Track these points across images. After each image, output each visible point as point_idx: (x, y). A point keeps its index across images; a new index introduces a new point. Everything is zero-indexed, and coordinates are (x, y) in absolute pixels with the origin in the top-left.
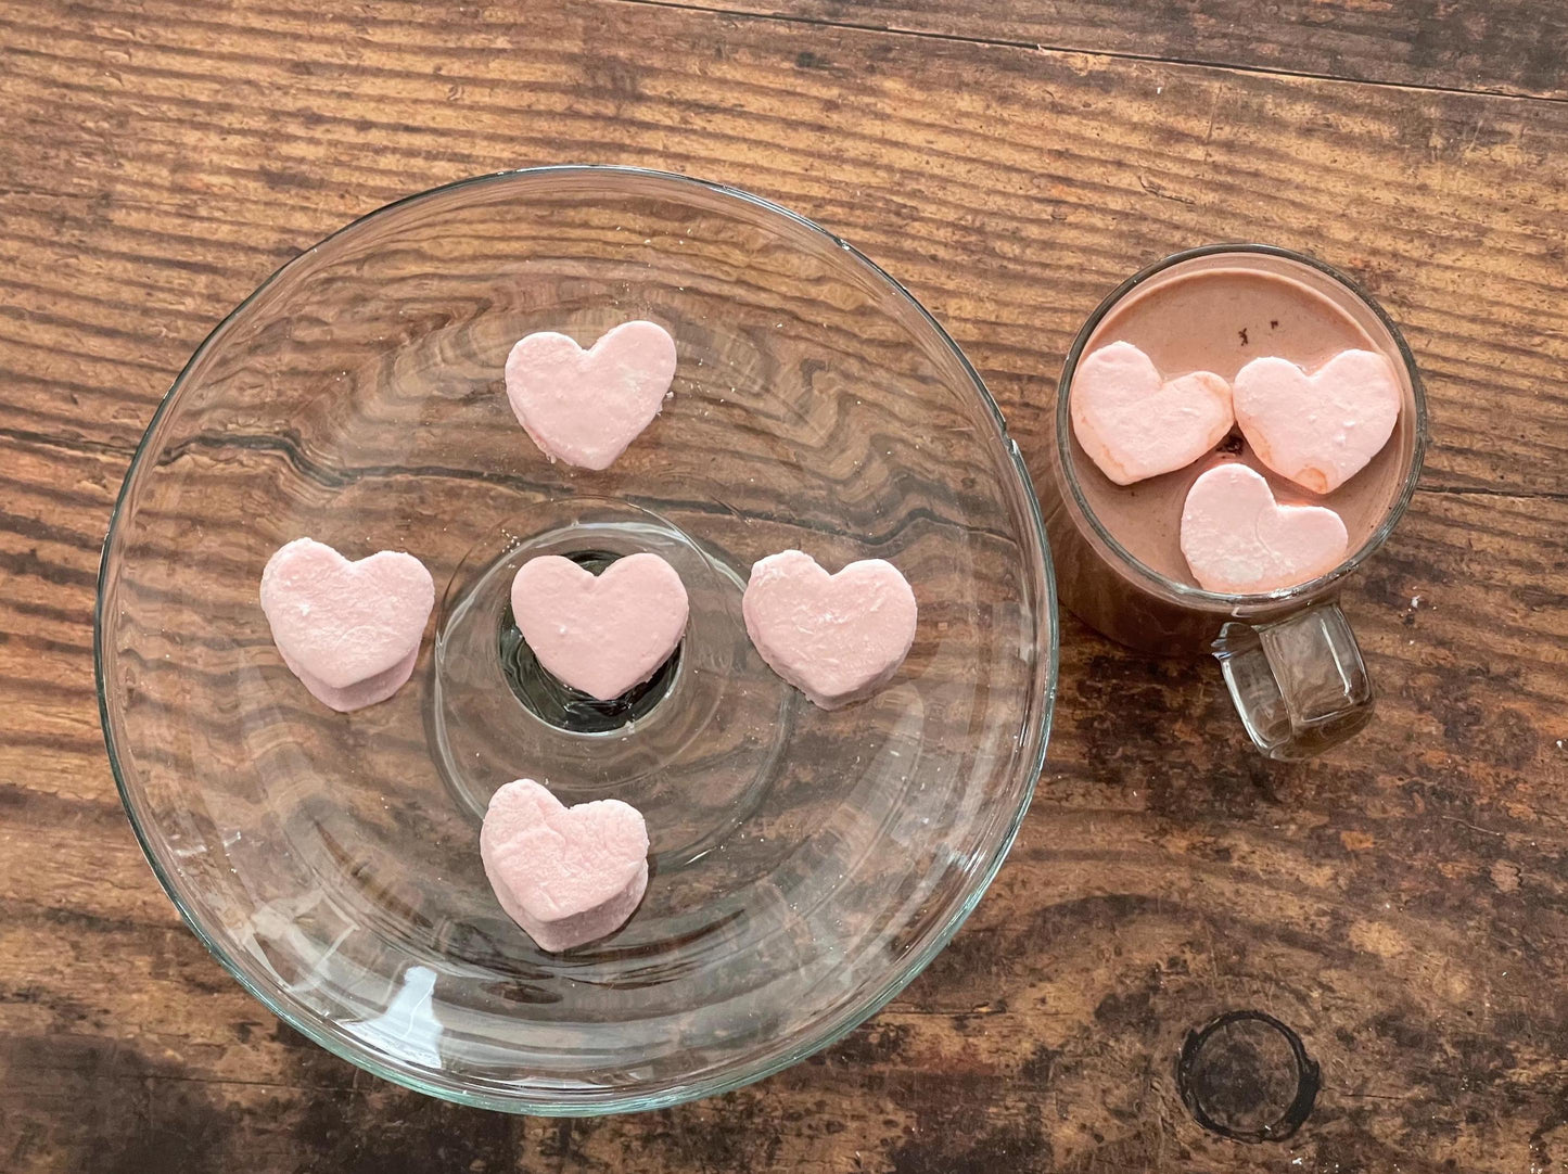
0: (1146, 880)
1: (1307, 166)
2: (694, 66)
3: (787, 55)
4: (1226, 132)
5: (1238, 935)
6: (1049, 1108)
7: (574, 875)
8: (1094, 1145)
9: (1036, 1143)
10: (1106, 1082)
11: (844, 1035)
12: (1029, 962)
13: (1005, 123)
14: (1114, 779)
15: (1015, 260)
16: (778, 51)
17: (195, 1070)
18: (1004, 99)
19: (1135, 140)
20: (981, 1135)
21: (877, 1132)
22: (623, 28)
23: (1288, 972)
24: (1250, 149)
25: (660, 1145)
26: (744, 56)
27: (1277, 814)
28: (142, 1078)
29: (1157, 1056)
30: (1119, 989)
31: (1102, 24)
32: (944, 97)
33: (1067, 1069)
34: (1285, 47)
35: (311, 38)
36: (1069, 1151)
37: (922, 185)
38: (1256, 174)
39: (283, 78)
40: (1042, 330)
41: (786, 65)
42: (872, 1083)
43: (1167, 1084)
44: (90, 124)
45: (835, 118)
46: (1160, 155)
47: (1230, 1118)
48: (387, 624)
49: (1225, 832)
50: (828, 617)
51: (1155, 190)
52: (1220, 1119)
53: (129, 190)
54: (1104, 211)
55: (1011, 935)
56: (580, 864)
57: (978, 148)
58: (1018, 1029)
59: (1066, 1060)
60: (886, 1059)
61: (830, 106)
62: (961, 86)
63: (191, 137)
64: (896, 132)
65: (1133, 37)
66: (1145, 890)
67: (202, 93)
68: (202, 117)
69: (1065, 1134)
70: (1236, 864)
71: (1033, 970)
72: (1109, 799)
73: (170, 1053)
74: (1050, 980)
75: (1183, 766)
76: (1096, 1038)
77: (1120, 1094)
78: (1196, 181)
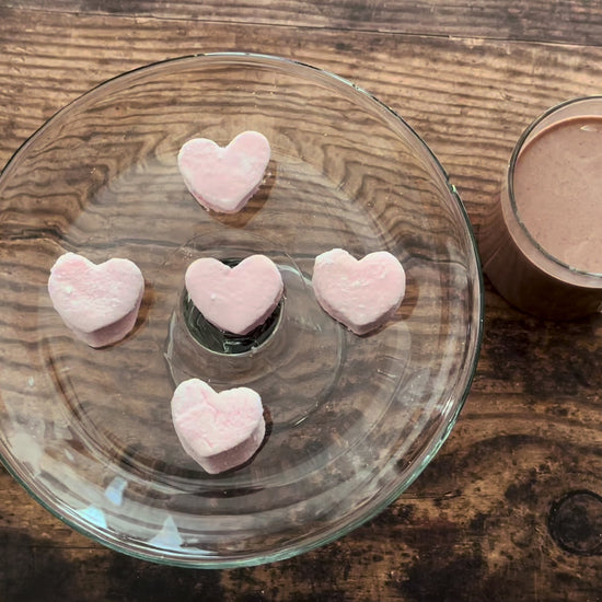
0: (526, 427)
1: (580, 85)
2: (288, 51)
3: (331, 44)
4: (540, 71)
5: (574, 452)
6: (485, 544)
7: (221, 430)
8: (509, 561)
9: (480, 562)
10: (512, 529)
11: (380, 511)
12: (471, 470)
13: (436, 71)
14: (507, 378)
15: (445, 134)
16: (327, 43)
17: (57, 543)
18: (435, 60)
19: (498, 76)
20: (451, 559)
21: (399, 560)
22: (254, 36)
23: (599, 469)
24: (553, 78)
25: (290, 572)
26: (311, 46)
27: (589, 391)
28: (31, 547)
29: (537, 514)
30: (516, 482)
31: (479, 25)
32: (406, 61)
33: (493, 524)
34: (565, 32)
35: (108, 48)
36: (496, 565)
37: (398, 101)
38: (556, 89)
39: (95, 66)
40: (459, 165)
41: (332, 49)
42: (395, 536)
43: (542, 530)
44: (5, 91)
45: (356, 72)
46: (509, 83)
47: (575, 544)
48: (115, 297)
49: (564, 400)
50: (357, 283)
51: (508, 98)
52: (571, 545)
53: (23, 120)
54: (485, 109)
55: (460, 457)
56: (224, 424)
57: (424, 83)
58: (467, 504)
59: (491, 519)
60: (402, 522)
61: (353, 66)
62: (414, 55)
63: (52, 95)
64: (384, 77)
65: (494, 30)
66: (526, 432)
67: (57, 75)
68: (58, 86)
69: (493, 556)
70: (570, 416)
71: (472, 474)
72: (505, 387)
73: (44, 534)
74: (481, 479)
75: (540, 370)
76: (506, 507)
77: (520, 535)
78: (529, 93)
